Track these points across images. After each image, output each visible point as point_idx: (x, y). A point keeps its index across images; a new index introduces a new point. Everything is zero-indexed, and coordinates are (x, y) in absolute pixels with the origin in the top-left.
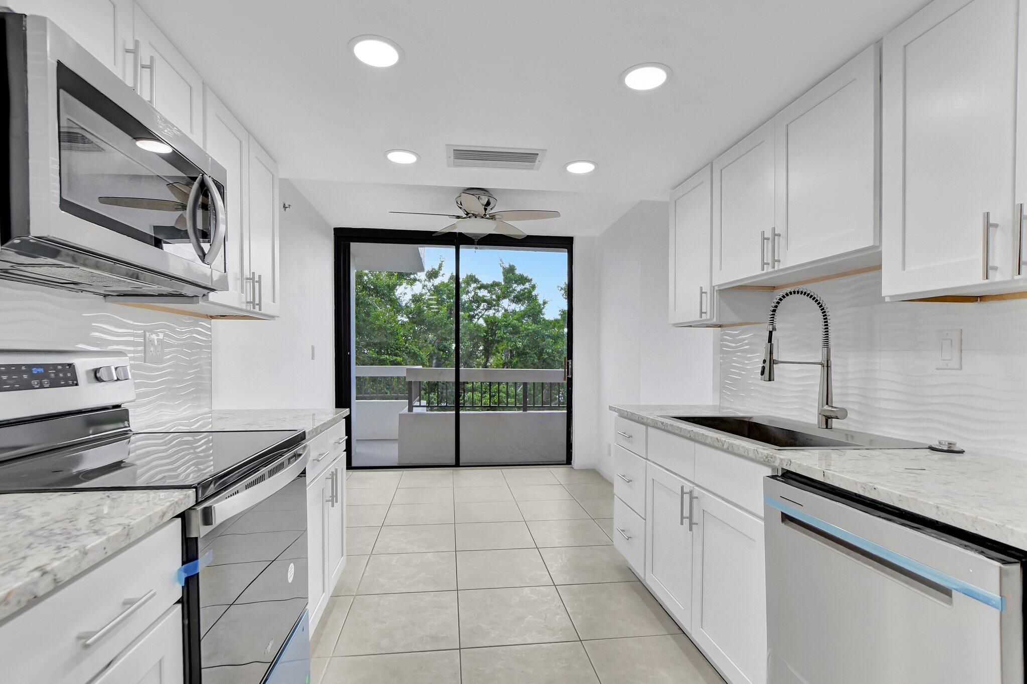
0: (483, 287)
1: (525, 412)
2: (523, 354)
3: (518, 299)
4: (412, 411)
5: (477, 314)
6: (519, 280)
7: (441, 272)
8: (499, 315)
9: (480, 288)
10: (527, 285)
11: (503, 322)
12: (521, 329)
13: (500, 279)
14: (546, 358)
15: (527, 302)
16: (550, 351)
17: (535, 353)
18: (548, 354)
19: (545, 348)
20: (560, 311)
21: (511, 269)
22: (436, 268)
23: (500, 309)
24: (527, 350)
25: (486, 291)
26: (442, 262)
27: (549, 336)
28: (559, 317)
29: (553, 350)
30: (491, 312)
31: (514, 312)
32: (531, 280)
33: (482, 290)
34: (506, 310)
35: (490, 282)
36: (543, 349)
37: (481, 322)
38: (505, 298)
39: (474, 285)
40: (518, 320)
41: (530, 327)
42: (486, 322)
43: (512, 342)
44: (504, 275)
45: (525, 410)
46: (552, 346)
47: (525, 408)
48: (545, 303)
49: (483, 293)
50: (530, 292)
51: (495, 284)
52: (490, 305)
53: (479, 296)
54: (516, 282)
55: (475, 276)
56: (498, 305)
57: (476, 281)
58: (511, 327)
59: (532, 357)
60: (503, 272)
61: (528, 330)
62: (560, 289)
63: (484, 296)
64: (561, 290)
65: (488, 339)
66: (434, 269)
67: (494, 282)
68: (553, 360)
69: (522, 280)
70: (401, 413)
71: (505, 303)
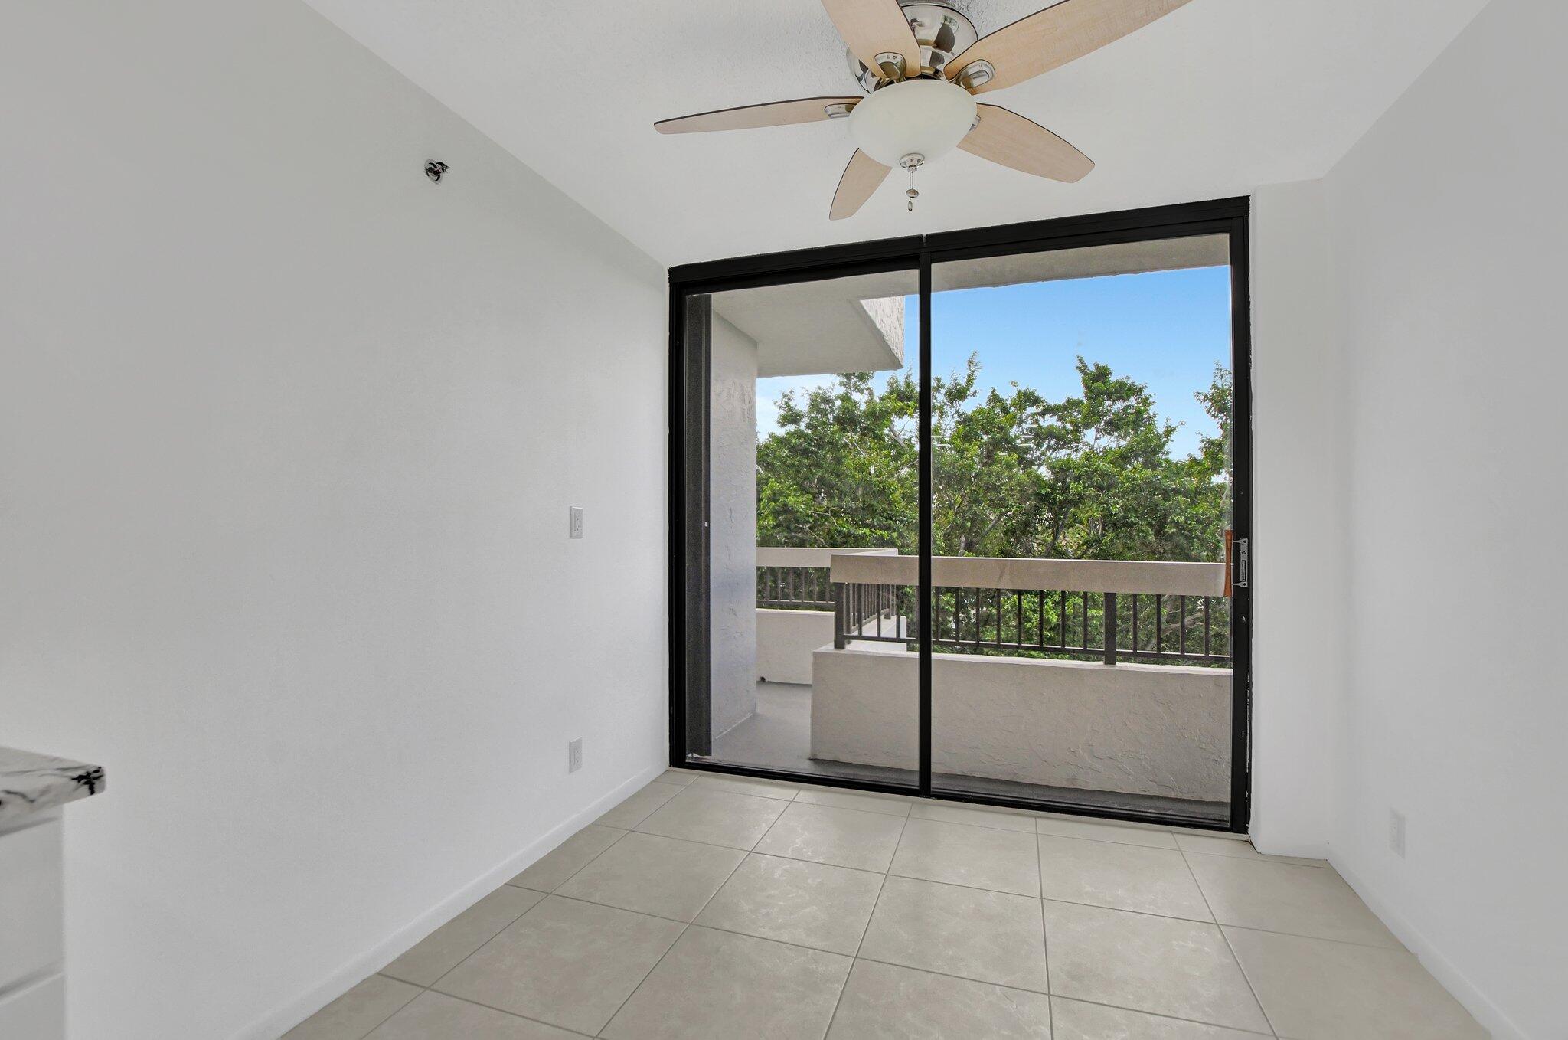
0: (1048, 410)
1: (1109, 668)
2: (1126, 525)
3: (1114, 426)
4: (842, 647)
5: (1038, 458)
6: (1117, 391)
7: (972, 389)
8: (1076, 457)
9: (1043, 414)
10: (1132, 401)
11: (1083, 467)
12: (1120, 479)
13: (1078, 393)
14: (1173, 533)
15: (1132, 433)
16: (1182, 519)
17: (1150, 524)
18: (1177, 525)
19: (1170, 514)
20: (1203, 441)
21: (1102, 374)
22: (963, 381)
23: (1080, 446)
24: (1133, 519)
25: (1055, 418)
26: (973, 371)
27: (1177, 492)
28: (1200, 456)
29: (1187, 518)
30: (1062, 454)
31: (1106, 451)
32: (1141, 390)
33: (1047, 417)
34: (1092, 448)
35: (1062, 401)
36: (1165, 516)
37: (1044, 472)
38: (1088, 426)
39: (1032, 410)
40: (1114, 463)
41: (1137, 475)
42: (1051, 468)
43: (1101, 503)
44: (1086, 386)
45: (1110, 660)
46: (1184, 511)
47: (1110, 658)
48: (1169, 431)
49: (1050, 421)
50: (1138, 413)
51: (1071, 405)
52: (1061, 439)
53: (1042, 428)
54: (1110, 398)
55: (1033, 393)
56: (1078, 441)
57: (1036, 401)
58: (1100, 475)
59: (1143, 532)
60: (1084, 380)
61: (1133, 480)
62: (1202, 397)
63: (1051, 426)
64: (1204, 401)
65: (1055, 498)
66: (959, 384)
67: (1068, 400)
68: (1188, 538)
69: (1124, 391)
70: (818, 650)
71: (1089, 435)
